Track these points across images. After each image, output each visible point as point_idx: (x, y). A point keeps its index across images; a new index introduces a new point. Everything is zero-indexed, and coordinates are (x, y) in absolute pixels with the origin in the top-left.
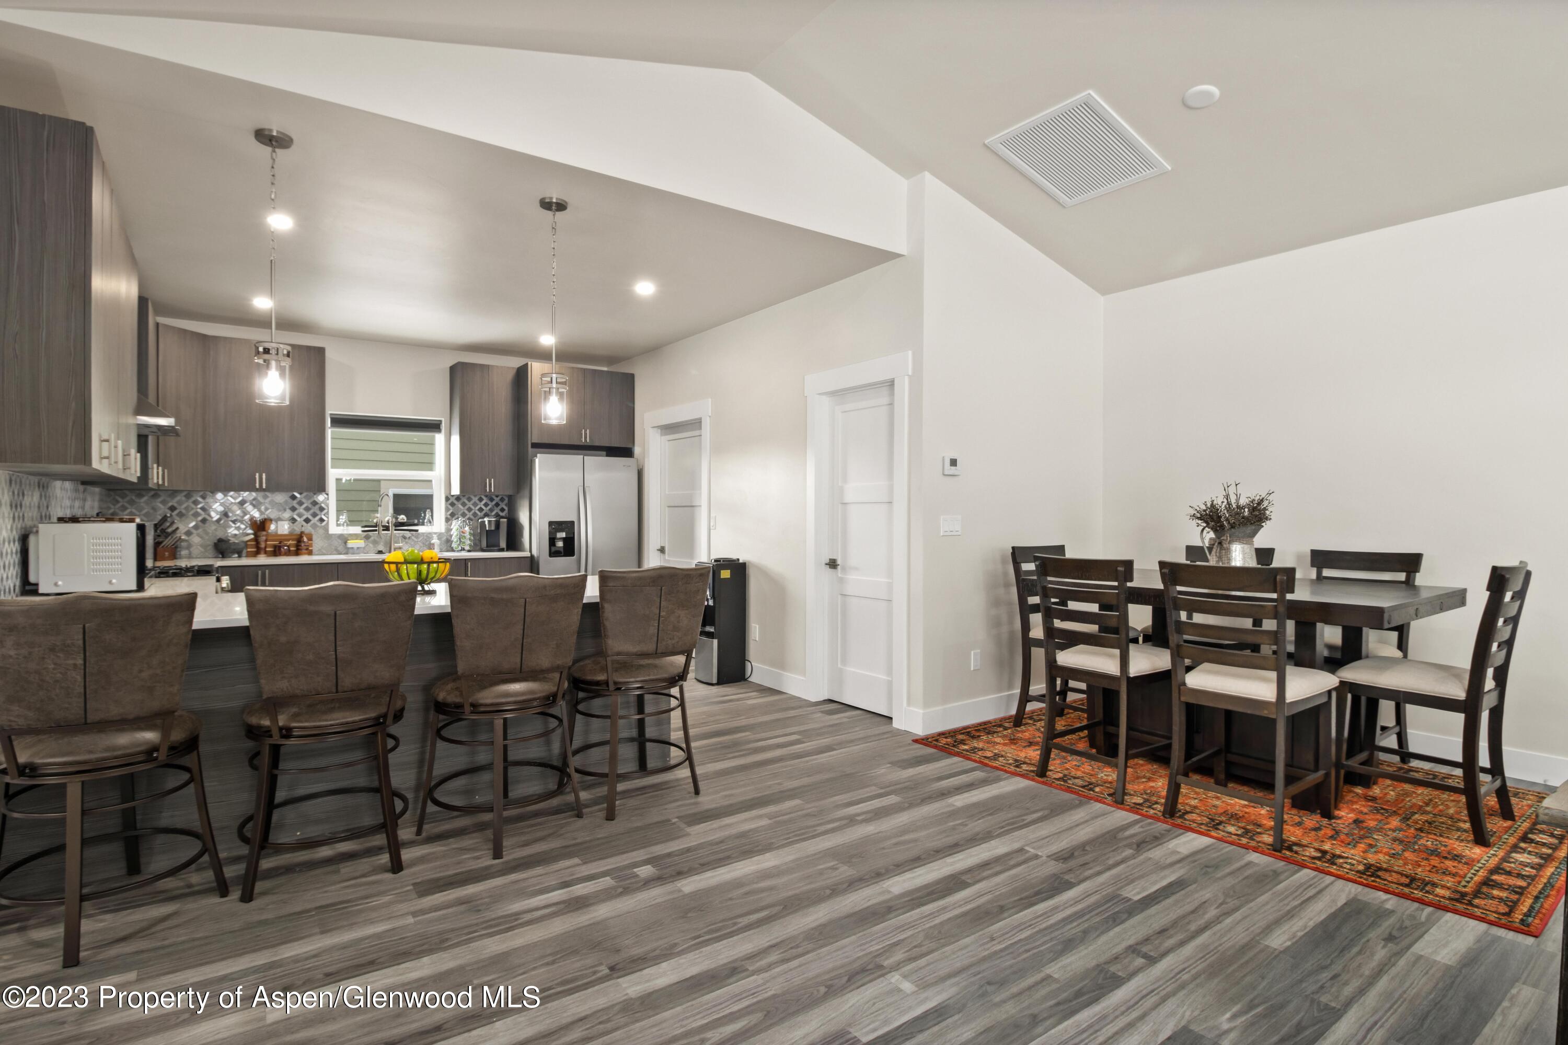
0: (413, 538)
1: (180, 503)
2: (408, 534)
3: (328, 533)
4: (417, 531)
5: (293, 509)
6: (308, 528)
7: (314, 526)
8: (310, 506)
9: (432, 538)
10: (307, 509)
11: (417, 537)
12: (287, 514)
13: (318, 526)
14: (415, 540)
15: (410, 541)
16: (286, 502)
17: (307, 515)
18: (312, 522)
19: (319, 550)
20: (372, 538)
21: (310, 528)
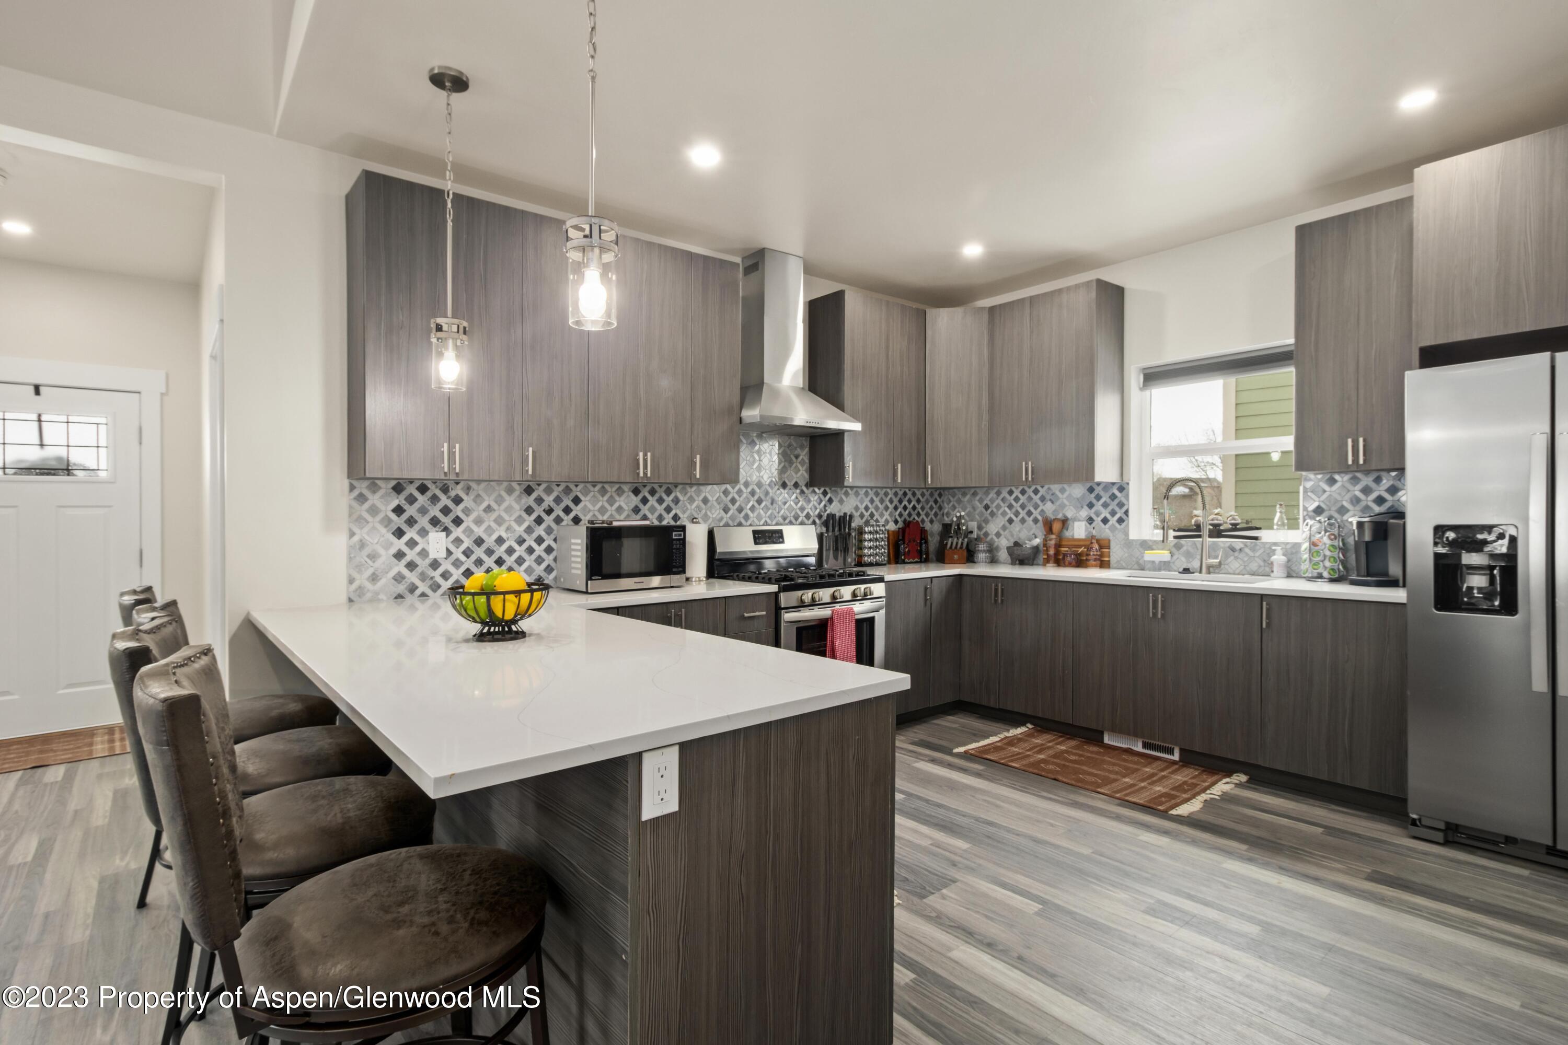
0: (1247, 550)
1: (992, 501)
2: (1238, 543)
3: (1128, 539)
4: (1256, 538)
5: (1091, 505)
6: (1104, 532)
7: (1113, 529)
8: (1109, 501)
9: (1274, 552)
10: (1105, 505)
11: (1253, 549)
12: (1085, 513)
13: (1116, 528)
14: (1251, 554)
15: (1241, 555)
16: (1083, 496)
17: (1105, 513)
18: (1110, 523)
19: (1118, 562)
20: (1185, 548)
21: (1107, 531)
